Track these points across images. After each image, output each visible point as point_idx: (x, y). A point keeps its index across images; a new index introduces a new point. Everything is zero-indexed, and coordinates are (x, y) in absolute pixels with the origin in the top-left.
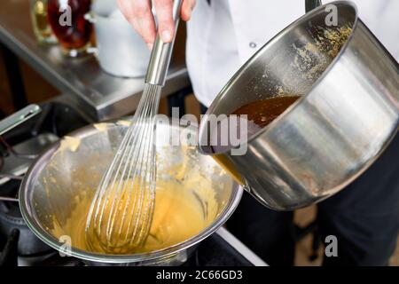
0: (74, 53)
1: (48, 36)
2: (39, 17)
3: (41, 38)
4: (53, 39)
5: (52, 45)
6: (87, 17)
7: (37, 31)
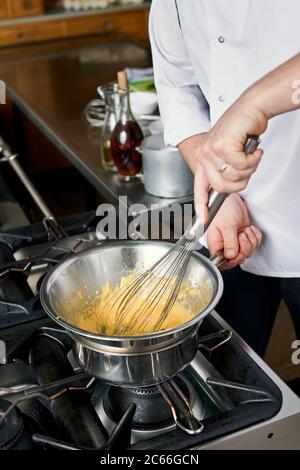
0: (127, 178)
1: (112, 166)
2: (105, 149)
3: (107, 168)
4: (115, 169)
5: (114, 173)
6: (137, 149)
7: (103, 162)
